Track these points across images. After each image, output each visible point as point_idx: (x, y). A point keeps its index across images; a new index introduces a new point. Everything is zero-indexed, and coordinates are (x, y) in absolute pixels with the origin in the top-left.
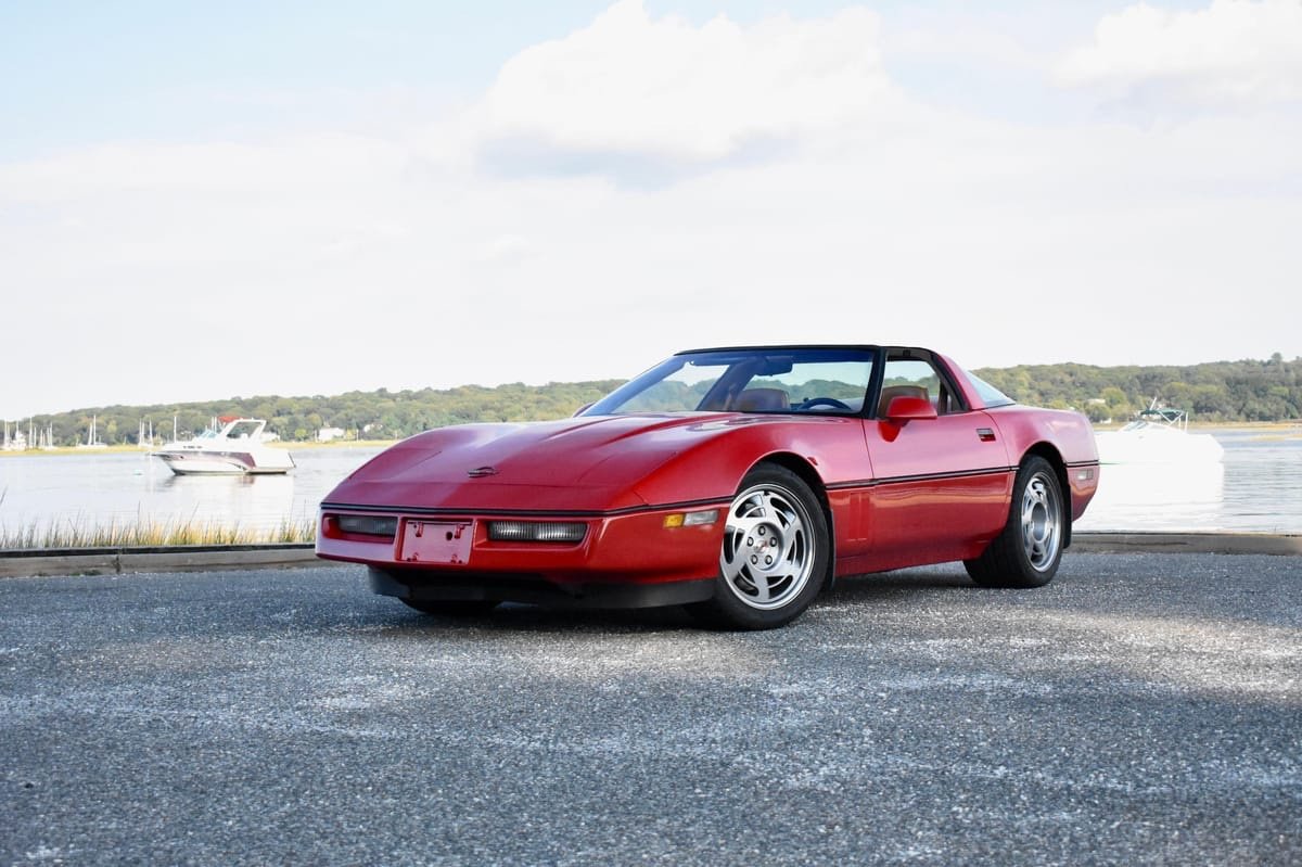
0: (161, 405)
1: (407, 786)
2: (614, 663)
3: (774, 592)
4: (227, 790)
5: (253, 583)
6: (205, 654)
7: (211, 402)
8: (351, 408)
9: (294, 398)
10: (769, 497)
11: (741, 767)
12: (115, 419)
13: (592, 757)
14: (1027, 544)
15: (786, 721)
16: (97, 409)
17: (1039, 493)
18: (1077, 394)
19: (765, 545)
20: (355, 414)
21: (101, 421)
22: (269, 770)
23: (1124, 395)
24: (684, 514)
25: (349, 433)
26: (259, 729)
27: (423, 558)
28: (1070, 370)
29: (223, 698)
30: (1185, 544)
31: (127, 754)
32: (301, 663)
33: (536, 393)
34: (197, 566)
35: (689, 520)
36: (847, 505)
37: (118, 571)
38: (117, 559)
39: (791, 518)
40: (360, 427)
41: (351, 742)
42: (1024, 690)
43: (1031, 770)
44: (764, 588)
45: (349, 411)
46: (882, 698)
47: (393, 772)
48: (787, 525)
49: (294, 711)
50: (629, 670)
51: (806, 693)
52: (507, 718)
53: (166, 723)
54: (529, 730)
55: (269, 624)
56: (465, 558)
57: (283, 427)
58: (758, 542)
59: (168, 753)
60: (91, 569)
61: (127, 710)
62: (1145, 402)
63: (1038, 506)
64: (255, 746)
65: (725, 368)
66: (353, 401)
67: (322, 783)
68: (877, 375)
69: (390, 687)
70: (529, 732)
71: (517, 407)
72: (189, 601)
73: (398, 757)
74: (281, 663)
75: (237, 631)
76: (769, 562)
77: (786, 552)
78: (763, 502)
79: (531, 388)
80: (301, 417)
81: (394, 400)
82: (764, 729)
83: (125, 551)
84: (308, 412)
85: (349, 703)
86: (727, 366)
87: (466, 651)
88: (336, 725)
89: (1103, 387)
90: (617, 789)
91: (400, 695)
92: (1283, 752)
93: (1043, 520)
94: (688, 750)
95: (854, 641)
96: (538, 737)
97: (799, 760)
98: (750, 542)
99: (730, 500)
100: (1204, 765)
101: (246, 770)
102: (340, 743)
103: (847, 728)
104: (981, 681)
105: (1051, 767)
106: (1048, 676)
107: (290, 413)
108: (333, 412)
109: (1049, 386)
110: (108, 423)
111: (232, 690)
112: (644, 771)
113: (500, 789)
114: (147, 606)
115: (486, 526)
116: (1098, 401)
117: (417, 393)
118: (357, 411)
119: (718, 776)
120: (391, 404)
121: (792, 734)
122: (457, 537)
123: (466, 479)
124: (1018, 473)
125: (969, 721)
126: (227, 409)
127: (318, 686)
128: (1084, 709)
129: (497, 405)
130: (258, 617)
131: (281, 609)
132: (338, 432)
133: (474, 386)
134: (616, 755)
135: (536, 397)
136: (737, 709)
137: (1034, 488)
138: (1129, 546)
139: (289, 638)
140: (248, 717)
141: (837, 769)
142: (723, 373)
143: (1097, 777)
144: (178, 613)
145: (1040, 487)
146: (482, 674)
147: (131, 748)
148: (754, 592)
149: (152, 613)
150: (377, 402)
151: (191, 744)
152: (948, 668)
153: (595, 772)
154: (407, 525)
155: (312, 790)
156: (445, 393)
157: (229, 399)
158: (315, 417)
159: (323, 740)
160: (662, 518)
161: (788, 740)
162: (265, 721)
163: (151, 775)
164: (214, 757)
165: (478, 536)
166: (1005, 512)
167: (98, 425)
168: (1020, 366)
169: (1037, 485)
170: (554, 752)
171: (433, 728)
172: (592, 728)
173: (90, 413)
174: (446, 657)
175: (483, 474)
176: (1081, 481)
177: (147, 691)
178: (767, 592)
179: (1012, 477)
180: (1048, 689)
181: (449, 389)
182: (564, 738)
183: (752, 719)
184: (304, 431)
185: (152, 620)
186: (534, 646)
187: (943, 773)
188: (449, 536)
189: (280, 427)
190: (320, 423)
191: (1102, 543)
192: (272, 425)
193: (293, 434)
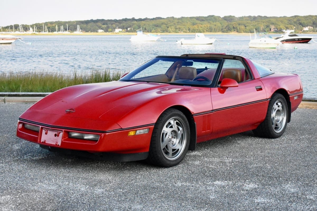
0: (71, 21)
9: (108, 20)
12: (57, 24)
14: (273, 124)
17: (279, 106)
25: (124, 30)
27: (47, 142)
33: (177, 20)
34: (29, 102)
35: (138, 132)
38: (5, 99)
40: (127, 29)
44: (171, 152)
56: (59, 144)
57: (105, 28)
63: (278, 111)
66: (125, 21)
71: (172, 24)
76: (173, 143)
79: (176, 18)
80: (110, 25)
81: (137, 21)
84: (112, 24)
93: (280, 115)
107: (107, 24)
108: (119, 24)
115: (67, 133)
118: (126, 24)
122: (58, 136)
124: (270, 101)
129: (166, 23)
132: (121, 30)
135: (177, 21)
150: (132, 21)
154: (43, 130)
156: (152, 19)
157: (90, 20)
160: (127, 133)
165: (64, 136)
169: (278, 103)
179: (267, 102)
181: (152, 18)
184: (111, 29)
188: (55, 135)
189: (104, 28)
190: (115, 27)
191: (314, 105)
192: (102, 27)
193: (108, 30)
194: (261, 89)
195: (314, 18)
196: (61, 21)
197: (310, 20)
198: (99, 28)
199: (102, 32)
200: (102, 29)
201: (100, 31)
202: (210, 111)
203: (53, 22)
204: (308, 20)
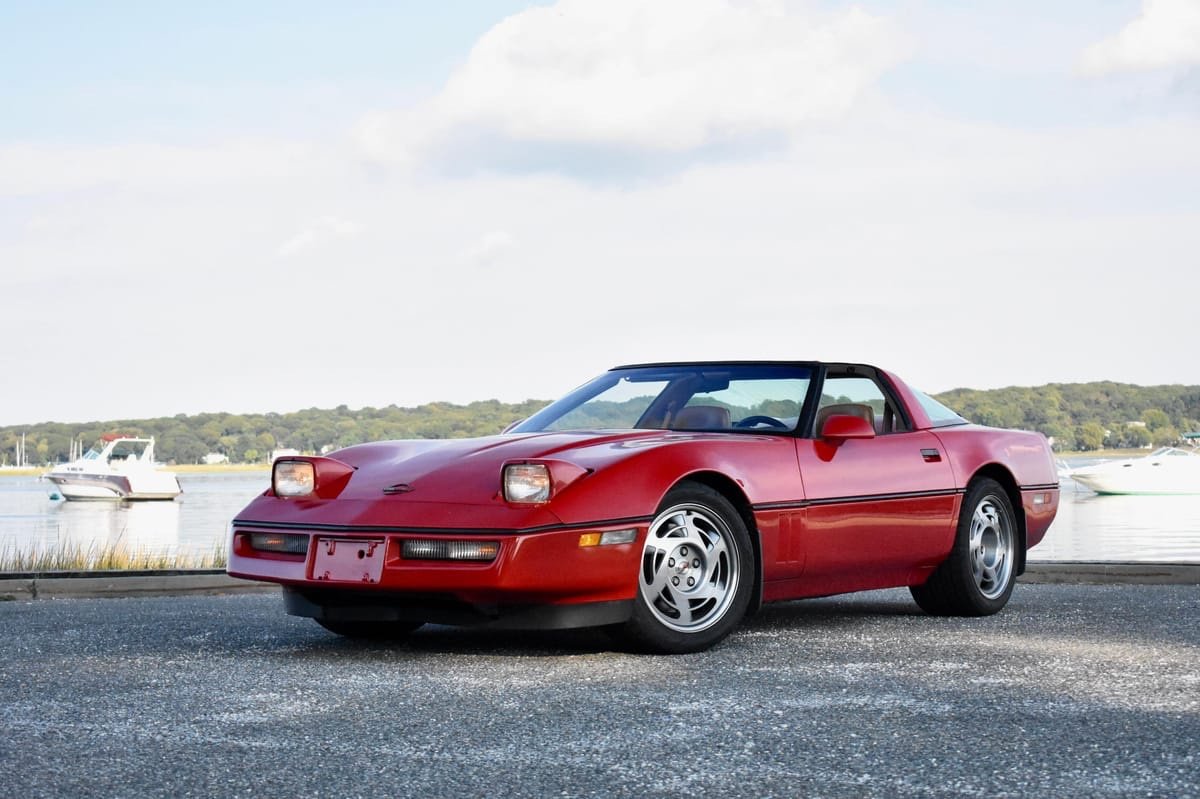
0: (97, 422)
1: (285, 788)
2: (522, 683)
3: (696, 615)
4: (111, 792)
5: (169, 608)
6: (109, 673)
7: (153, 420)
8: (306, 426)
9: (245, 416)
10: (691, 518)
11: (614, 774)
12: (46, 437)
13: (473, 765)
14: (975, 570)
15: (674, 734)
16: (27, 426)
17: (990, 517)
18: (1114, 417)
19: (687, 566)
20: (312, 434)
21: (31, 439)
22: (155, 775)
23: (1167, 418)
24: (602, 533)
26: (153, 740)
27: (334, 577)
28: (1106, 388)
29: (122, 713)
30: (1169, 575)
31: (18, 761)
32: (206, 682)
33: (512, 411)
34: (119, 591)
35: (605, 540)
36: (776, 527)
37: (35, 596)
38: (34, 583)
39: (714, 538)
41: (240, 751)
42: (923, 709)
43: (894, 778)
44: (685, 610)
45: (305, 430)
46: (778, 715)
47: (276, 777)
48: (710, 546)
49: (189, 725)
50: (535, 689)
51: (703, 710)
52: (399, 732)
53: (61, 735)
54: (418, 742)
55: (180, 646)
56: (376, 576)
57: (232, 448)
58: (680, 563)
59: (58, 760)
60: (6, 594)
61: (24, 723)
62: (1190, 425)
63: (989, 531)
64: (145, 755)
65: (665, 384)
66: (310, 419)
67: (205, 786)
68: (814, 393)
69: (291, 704)
70: (417, 745)
72: (101, 624)
73: (284, 764)
74: (186, 682)
75: (146, 651)
76: (691, 582)
77: (709, 574)
78: (686, 522)
79: (507, 405)
80: (252, 436)
81: (355, 418)
82: (650, 742)
83: (41, 576)
84: (260, 431)
85: (248, 717)
86: (667, 383)
87: (376, 672)
88: (229, 737)
89: (1144, 409)
90: (487, 792)
91: (299, 710)
92: (1148, 764)
93: (994, 545)
94: (569, 759)
95: (773, 665)
96: (424, 747)
97: (672, 768)
98: (672, 563)
99: (651, 519)
100: (1063, 774)
101: (133, 775)
102: (229, 752)
103: (732, 741)
104: (885, 701)
105: (914, 775)
106: (954, 697)
107: (240, 432)
108: (288, 431)
109: (1083, 407)
110: (38, 441)
111: (132, 706)
112: (518, 776)
113: (375, 791)
114: (57, 628)
115: (398, 544)
116: (1138, 424)
117: (380, 411)
118: (313, 430)
119: (589, 781)
120: (352, 422)
121: (675, 746)
122: (370, 555)
123: (381, 496)
124: (966, 496)
125: (853, 735)
126: (171, 427)
127: (219, 703)
128: (974, 726)
130: (170, 638)
131: (196, 631)
133: (445, 404)
134: (497, 763)
135: (512, 415)
136: (630, 724)
137: (984, 511)
138: (1109, 577)
139: (199, 659)
140: (143, 730)
141: (707, 776)
142: (662, 389)
143: (955, 783)
144: (88, 636)
145: (991, 511)
146: (386, 692)
147: (22, 757)
148: (676, 615)
149: (61, 636)
150: (337, 420)
151: (83, 753)
152: (857, 689)
153: (470, 777)
154: (320, 543)
155: (193, 792)
156: (412, 411)
157: (172, 416)
158: (268, 437)
159: (213, 750)
160: (578, 536)
161: (670, 750)
162: (160, 733)
163: (39, 779)
164: (103, 764)
165: (390, 554)
166: (952, 536)
167: (27, 443)
168: (1050, 385)
169: (988, 508)
170: (437, 760)
171: (325, 740)
172: (480, 740)
173: (19, 431)
174: (354, 676)
175: (398, 491)
176: (1037, 505)
177: (46, 706)
178: (690, 614)
179: (958, 500)
180: (947, 707)
181: (415, 406)
182: (450, 749)
183: (642, 732)
184: (255, 452)
185: (60, 641)
186: (446, 668)
187: (808, 780)
188: (361, 554)
189: (228, 448)
190: (274, 444)
191: (1081, 573)
192: (220, 445)
193: (243, 456)
194: (936, 458)
195: (1027, 398)
196: (61, 425)
197: (1012, 405)
198: (208, 447)
199: (221, 462)
200: (221, 451)
201: (213, 458)
202: (797, 501)
203: (29, 428)
204: (1006, 404)
